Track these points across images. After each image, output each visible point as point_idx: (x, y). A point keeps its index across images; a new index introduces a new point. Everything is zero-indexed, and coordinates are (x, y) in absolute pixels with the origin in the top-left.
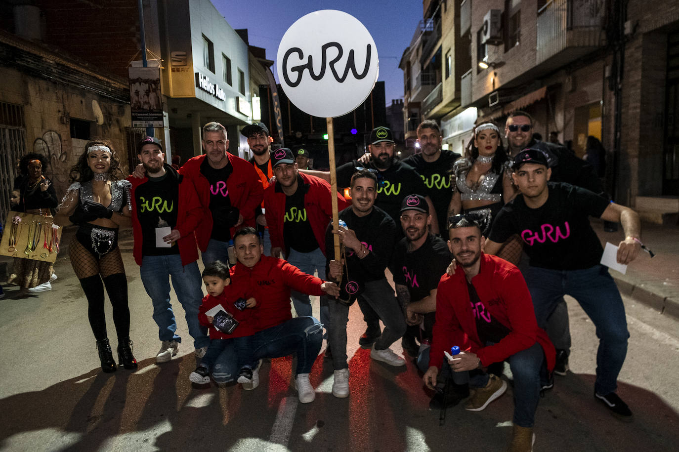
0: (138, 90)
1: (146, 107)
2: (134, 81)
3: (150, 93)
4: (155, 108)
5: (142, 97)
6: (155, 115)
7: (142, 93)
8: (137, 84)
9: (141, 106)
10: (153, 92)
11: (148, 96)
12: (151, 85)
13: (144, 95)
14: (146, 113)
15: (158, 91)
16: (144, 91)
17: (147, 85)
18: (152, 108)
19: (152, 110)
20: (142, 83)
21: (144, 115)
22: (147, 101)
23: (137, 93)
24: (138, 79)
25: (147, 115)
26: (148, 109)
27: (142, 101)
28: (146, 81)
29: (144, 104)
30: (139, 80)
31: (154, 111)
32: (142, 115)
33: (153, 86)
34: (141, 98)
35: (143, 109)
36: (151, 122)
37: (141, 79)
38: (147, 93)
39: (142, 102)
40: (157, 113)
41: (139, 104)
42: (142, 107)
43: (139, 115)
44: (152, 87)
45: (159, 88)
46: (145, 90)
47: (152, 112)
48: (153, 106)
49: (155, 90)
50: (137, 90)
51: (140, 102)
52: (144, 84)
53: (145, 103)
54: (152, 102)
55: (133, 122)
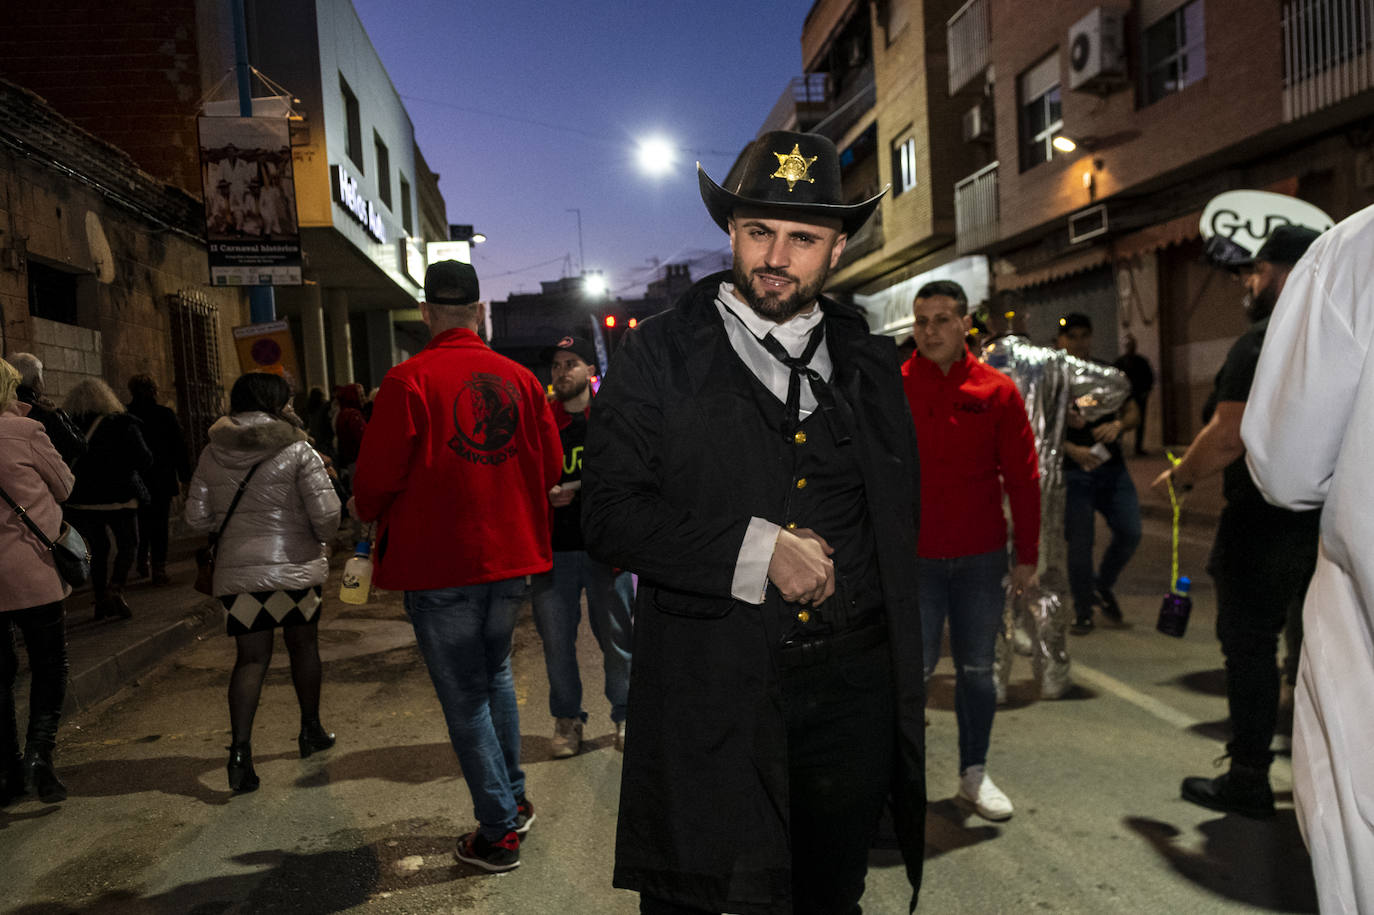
0: (228, 180)
1: (250, 227)
2: (216, 156)
3: (263, 190)
4: (278, 229)
5: (240, 201)
6: (279, 249)
7: (238, 188)
8: (225, 163)
9: (235, 224)
10: (271, 184)
11: (257, 196)
12: (266, 167)
13: (246, 193)
14: (251, 244)
16: (245, 182)
17: (254, 166)
18: (268, 232)
19: (268, 236)
20: (239, 161)
21: (244, 249)
22: (254, 210)
23: (224, 188)
24: (225, 150)
25: (255, 249)
26: (258, 232)
27: (238, 211)
28: (251, 156)
29: (245, 220)
30: (229, 153)
31: (276, 238)
32: (238, 249)
33: (272, 168)
34: (237, 204)
35: (242, 233)
36: (267, 270)
37: (236, 150)
38: (255, 188)
39: (239, 215)
40: (282, 244)
41: (229, 218)
42: (238, 228)
43: (229, 249)
44: (267, 172)
45: (288, 173)
46: (249, 180)
47: (267, 240)
48: (273, 224)
49: (276, 181)
50: (224, 181)
51: (232, 214)
52: (244, 163)
53: (249, 215)
54: (269, 213)
55: (214, 269)
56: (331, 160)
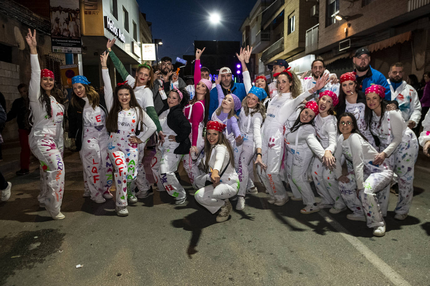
0: (59, 18)
1: (65, 34)
2: (55, 9)
3: (70, 22)
4: (74, 36)
5: (62, 25)
6: (75, 42)
7: (62, 21)
8: (58, 12)
9: (60, 32)
10: (73, 20)
11: (68, 24)
12: (71, 14)
13: (64, 23)
14: (66, 39)
15: (78, 21)
16: (64, 19)
17: (67, 14)
18: (71, 36)
19: (71, 37)
20: (62, 12)
21: (63, 41)
22: (67, 29)
23: (57, 20)
24: (58, 7)
25: (67, 41)
26: (68, 36)
27: (62, 28)
28: (67, 10)
29: (64, 32)
30: (59, 9)
31: (73, 38)
32: (61, 41)
33: (73, 15)
34: (61, 26)
35: (62, 35)
36: (70, 49)
37: (62, 8)
38: (67, 21)
39: (62, 29)
40: (76, 40)
41: (58, 30)
42: (61, 34)
43: (58, 41)
44: (71, 16)
45: (78, 17)
46: (65, 18)
48: (73, 34)
50: (57, 18)
51: (60, 29)
52: (64, 12)
53: (65, 30)
54: (72, 29)
55: (53, 47)
56: (104, 15)
